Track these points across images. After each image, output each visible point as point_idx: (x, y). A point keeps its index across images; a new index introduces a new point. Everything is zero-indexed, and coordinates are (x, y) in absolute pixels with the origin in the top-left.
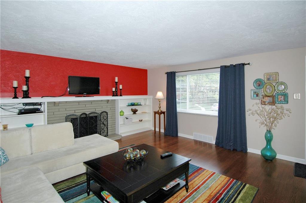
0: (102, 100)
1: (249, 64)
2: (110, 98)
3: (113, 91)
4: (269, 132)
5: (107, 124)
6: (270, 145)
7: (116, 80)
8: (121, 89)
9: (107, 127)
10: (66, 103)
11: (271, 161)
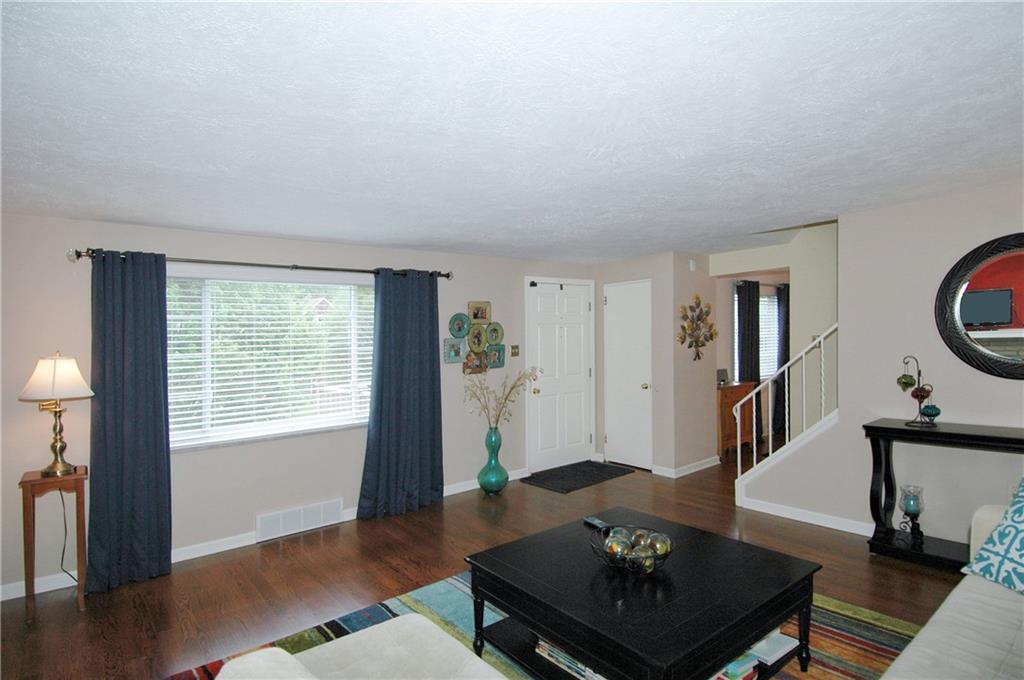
1: (447, 276)
4: (494, 430)
6: (497, 461)
11: (497, 493)
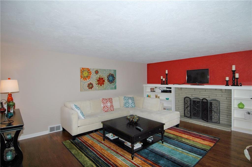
0: (216, 89)
2: (224, 87)
3: (227, 81)
5: (219, 112)
7: (234, 68)
8: (237, 78)
9: (219, 115)
10: (186, 89)
